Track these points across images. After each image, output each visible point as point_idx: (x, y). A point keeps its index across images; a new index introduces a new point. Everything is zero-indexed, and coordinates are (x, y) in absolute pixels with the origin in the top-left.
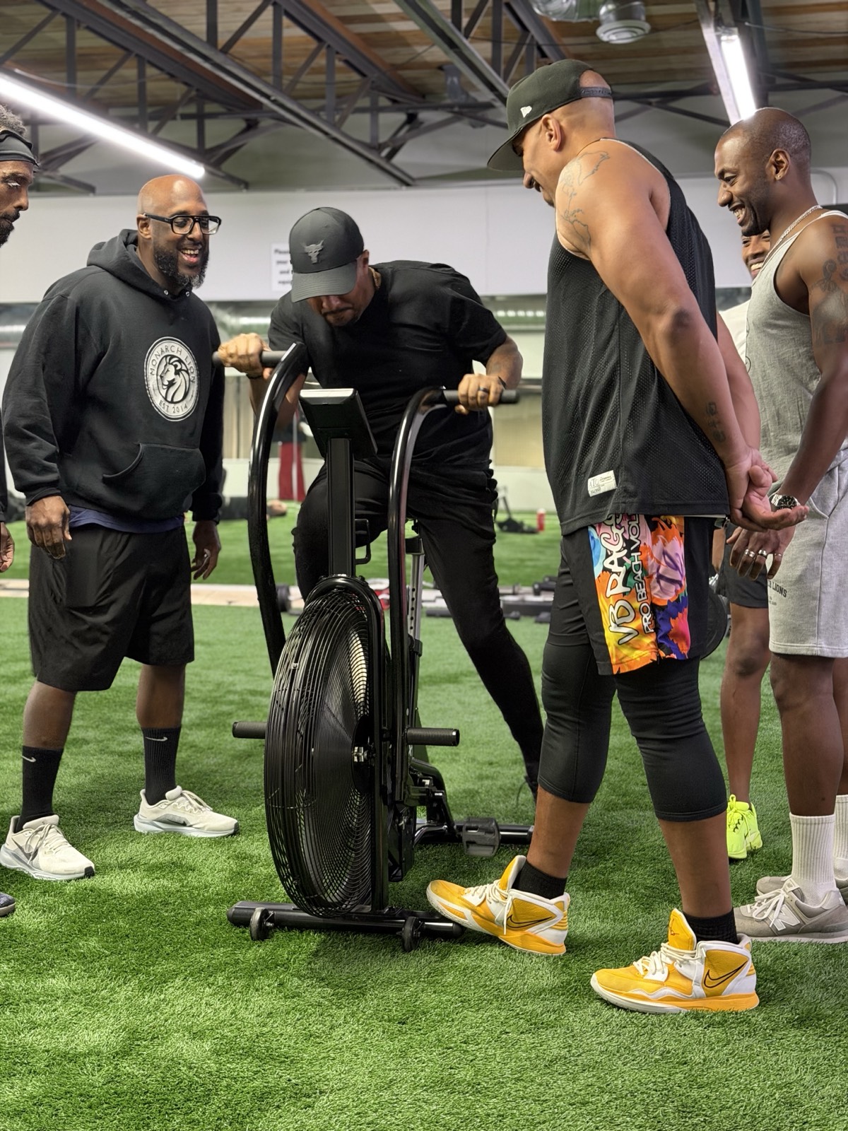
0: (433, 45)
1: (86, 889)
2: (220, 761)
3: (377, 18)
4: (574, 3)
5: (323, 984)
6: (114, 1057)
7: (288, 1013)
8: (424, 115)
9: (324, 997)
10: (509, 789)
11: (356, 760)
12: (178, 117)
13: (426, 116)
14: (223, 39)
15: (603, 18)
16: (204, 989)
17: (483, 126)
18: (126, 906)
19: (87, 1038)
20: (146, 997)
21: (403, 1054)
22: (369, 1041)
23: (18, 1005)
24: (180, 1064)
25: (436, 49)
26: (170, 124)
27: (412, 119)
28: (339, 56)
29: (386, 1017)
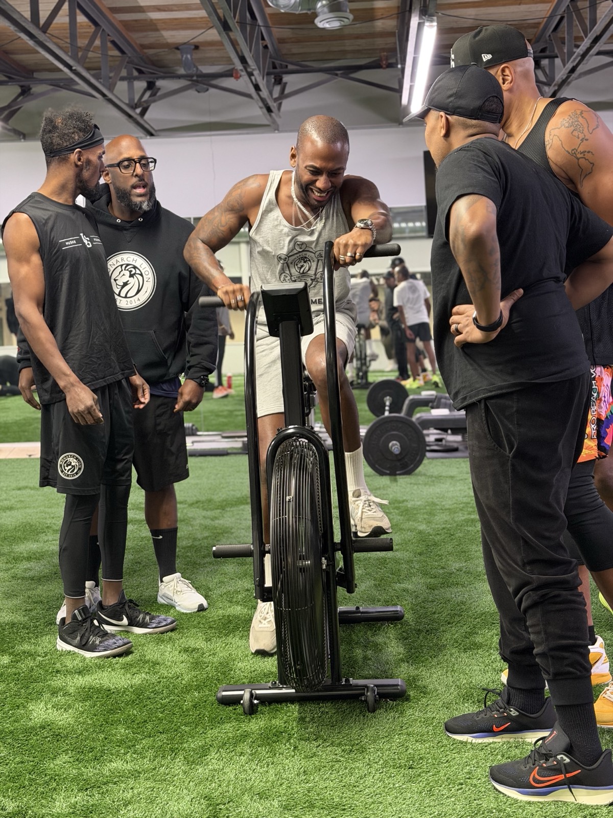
1: (84, 688)
4: (298, 0)
8: (159, 83)
13: (164, 84)
15: (319, 10)
17: (206, 91)
27: (151, 86)
28: (109, 37)
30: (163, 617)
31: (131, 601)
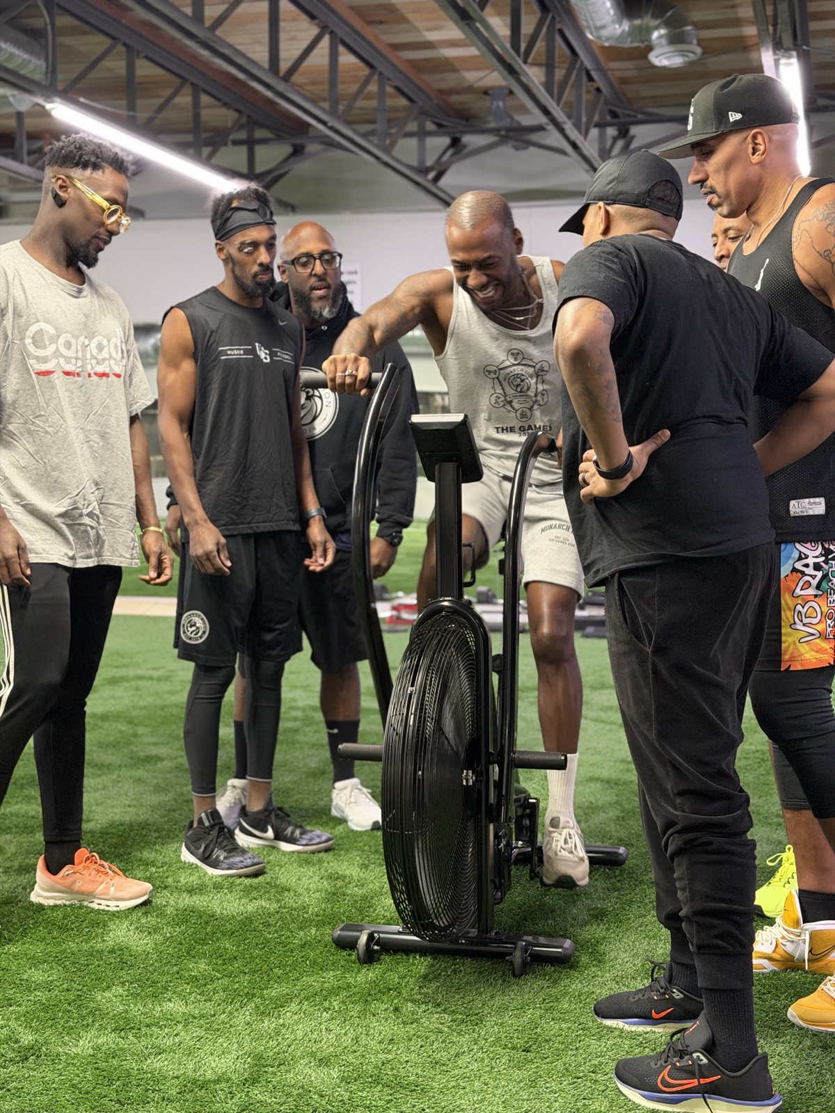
0: (493, 71)
1: (186, 910)
2: (295, 779)
3: (429, 45)
4: (627, 28)
5: (439, 1010)
6: (244, 1085)
7: (410, 1040)
8: (466, 139)
9: (443, 1024)
10: (588, 808)
11: (465, 783)
12: (230, 143)
13: (470, 140)
14: (284, 66)
15: (655, 42)
16: (322, 1014)
17: (526, 148)
18: (229, 927)
19: (213, 1065)
20: (266, 1022)
21: (533, 1083)
22: (496, 1070)
23: (139, 1029)
24: (310, 1091)
25: (495, 74)
26: (223, 150)
27: (455, 142)
28: (389, 82)
29: (510, 1045)
30: (318, 832)
31: (280, 809)
